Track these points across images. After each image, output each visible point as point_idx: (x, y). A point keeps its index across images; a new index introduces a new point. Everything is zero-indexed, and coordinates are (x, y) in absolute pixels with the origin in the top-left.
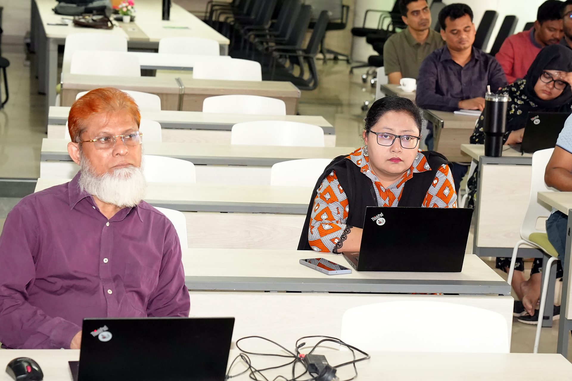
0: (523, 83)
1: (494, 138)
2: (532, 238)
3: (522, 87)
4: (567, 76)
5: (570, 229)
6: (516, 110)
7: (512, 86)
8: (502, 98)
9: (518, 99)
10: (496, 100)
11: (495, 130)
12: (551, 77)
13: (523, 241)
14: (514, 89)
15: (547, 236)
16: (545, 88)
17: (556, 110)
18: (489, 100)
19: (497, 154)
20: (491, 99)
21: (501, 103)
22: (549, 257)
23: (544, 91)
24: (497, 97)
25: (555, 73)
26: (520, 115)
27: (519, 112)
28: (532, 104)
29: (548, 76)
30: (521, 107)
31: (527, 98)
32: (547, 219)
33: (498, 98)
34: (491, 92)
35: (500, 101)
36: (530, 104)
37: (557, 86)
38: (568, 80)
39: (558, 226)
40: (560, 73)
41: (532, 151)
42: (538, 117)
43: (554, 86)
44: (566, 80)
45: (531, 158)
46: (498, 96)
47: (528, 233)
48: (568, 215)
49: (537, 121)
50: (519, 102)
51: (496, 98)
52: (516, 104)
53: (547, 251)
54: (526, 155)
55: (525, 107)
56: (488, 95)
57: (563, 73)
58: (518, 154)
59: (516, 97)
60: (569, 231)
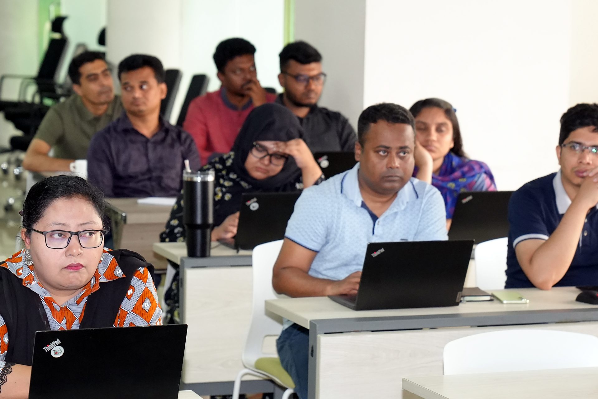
0: (229, 157)
1: (199, 232)
2: (259, 365)
3: (229, 163)
4: (287, 146)
5: (312, 348)
6: (224, 194)
7: (216, 162)
8: (207, 175)
9: (225, 180)
10: (198, 179)
11: (199, 221)
12: (265, 149)
13: (246, 371)
14: (219, 166)
15: (279, 361)
16: (259, 165)
17: (277, 189)
18: (189, 180)
19: (204, 254)
20: (192, 178)
21: (205, 184)
22: (284, 389)
23: (258, 169)
24: (199, 175)
25: (270, 145)
26: (230, 200)
27: (228, 197)
28: (244, 184)
29: (260, 149)
30: (229, 190)
31: (238, 177)
32: (277, 338)
33: (200, 177)
34: (191, 168)
35: (203, 180)
36: (240, 185)
37: (274, 161)
38: (291, 151)
39: (291, 346)
40: (277, 144)
41: (251, 247)
42: (255, 200)
43: (270, 161)
44: (287, 151)
45: (251, 256)
46: (201, 174)
47: (252, 358)
48: (308, 328)
49: (254, 206)
50: (227, 184)
51: (197, 177)
52: (222, 186)
53: (281, 381)
54: (242, 252)
55: (235, 189)
56: (187, 173)
57: (281, 144)
58: (231, 252)
59: (222, 177)
60: (312, 351)
